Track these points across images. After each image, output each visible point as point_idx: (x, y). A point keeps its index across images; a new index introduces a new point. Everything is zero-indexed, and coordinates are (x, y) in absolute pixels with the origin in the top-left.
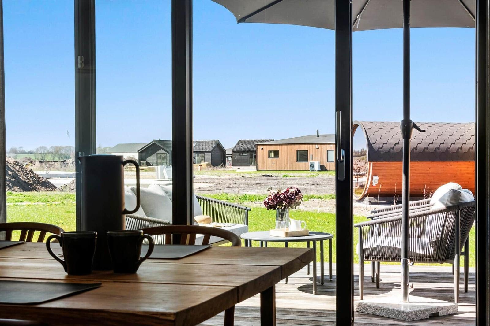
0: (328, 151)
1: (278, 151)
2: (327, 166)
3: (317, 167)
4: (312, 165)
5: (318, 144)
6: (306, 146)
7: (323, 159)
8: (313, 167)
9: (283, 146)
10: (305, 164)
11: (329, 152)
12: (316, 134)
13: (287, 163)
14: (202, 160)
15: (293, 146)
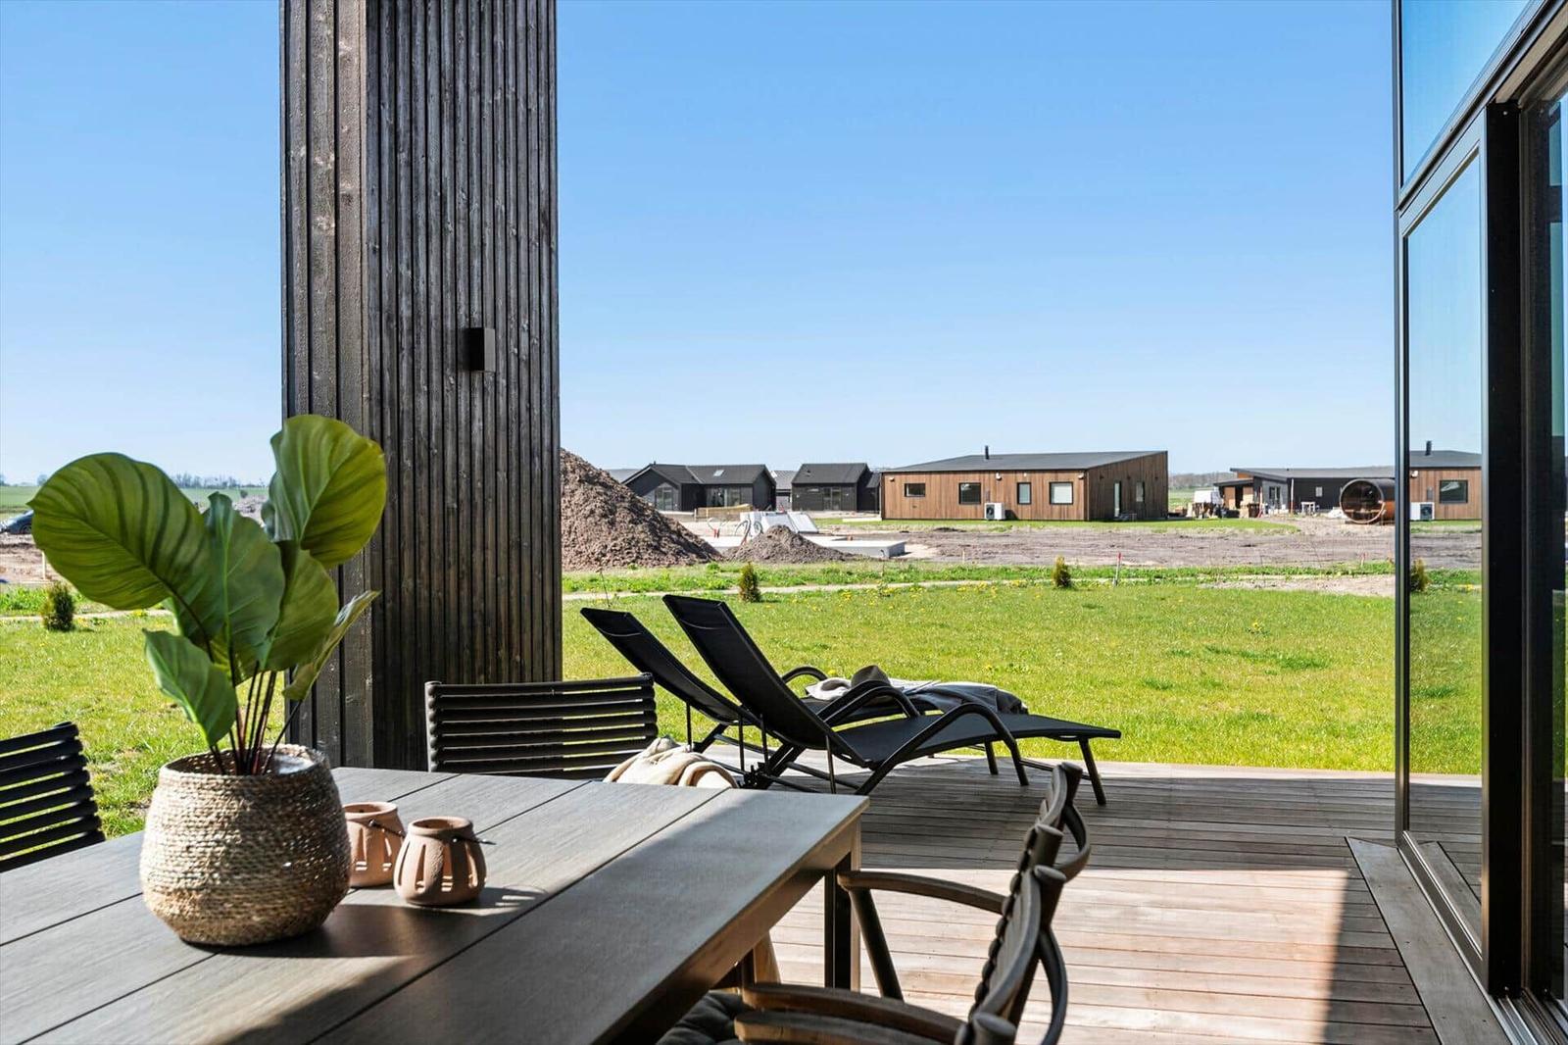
0: (1018, 484)
1: (924, 484)
2: (1017, 511)
3: (998, 514)
4: (991, 511)
5: (1000, 471)
6: (977, 475)
7: (1009, 499)
8: (993, 513)
9: (933, 476)
10: (976, 509)
11: (1021, 486)
12: (984, 453)
13: (940, 507)
14: (736, 500)
15: (951, 476)
